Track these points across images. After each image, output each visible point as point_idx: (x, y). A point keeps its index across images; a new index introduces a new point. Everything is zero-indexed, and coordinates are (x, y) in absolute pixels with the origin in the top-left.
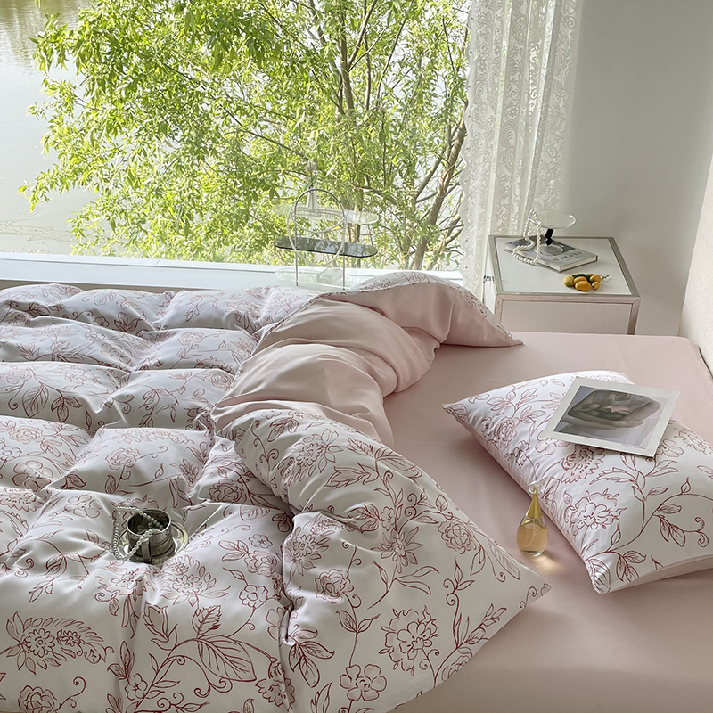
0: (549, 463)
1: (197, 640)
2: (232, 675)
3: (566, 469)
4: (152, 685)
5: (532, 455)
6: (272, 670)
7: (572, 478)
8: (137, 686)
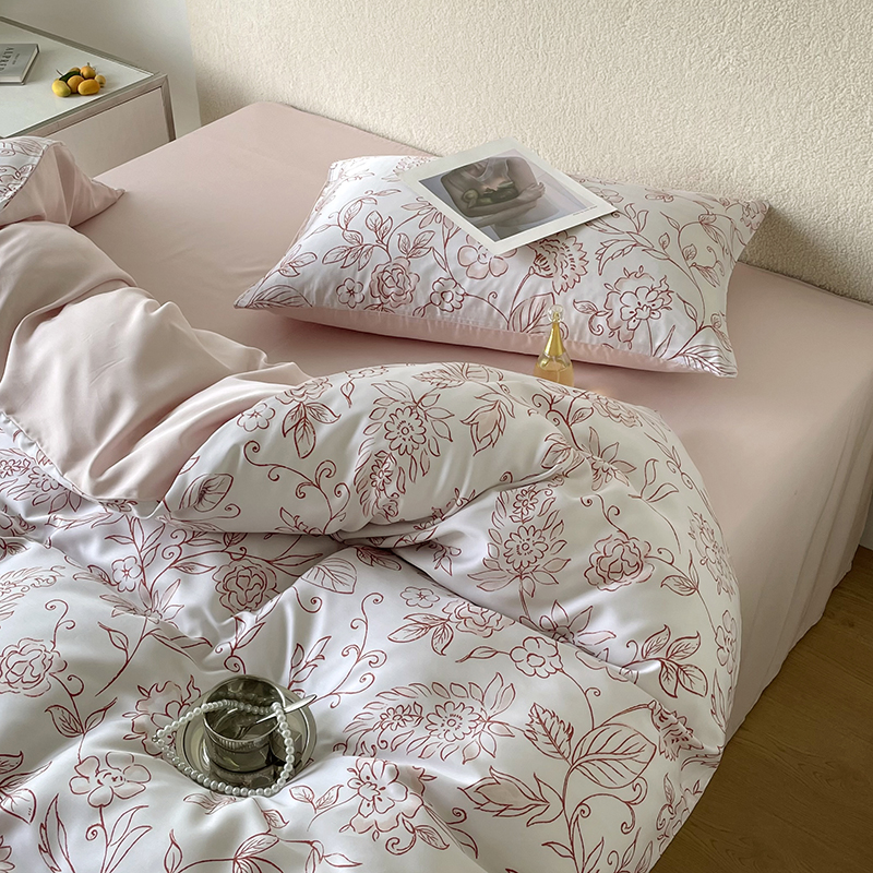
0: (513, 284)
1: (573, 767)
2: (637, 768)
6: (656, 720)
7: (569, 281)
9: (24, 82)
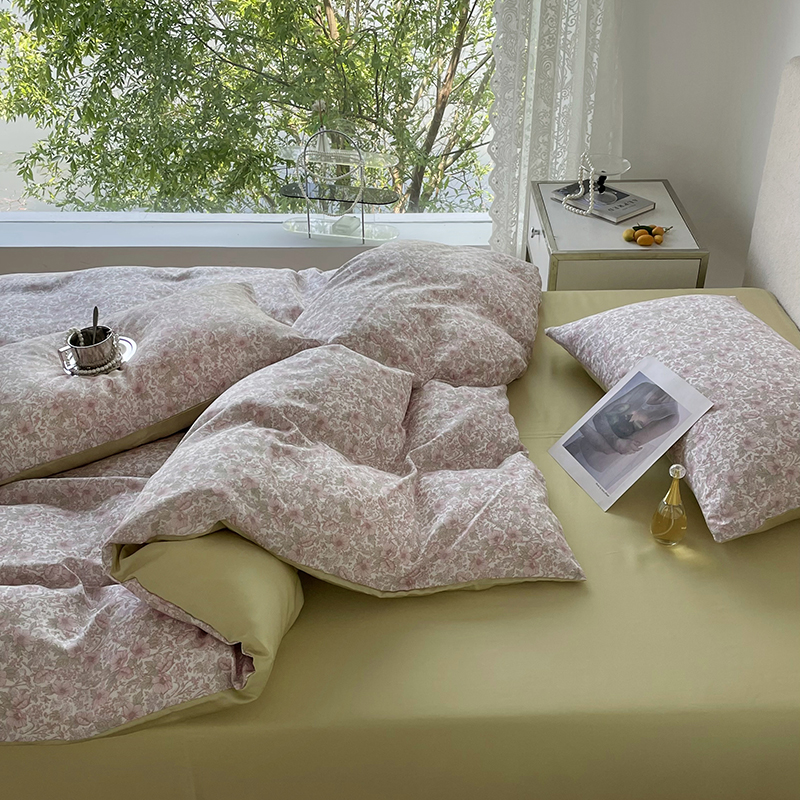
9: (618, 223)
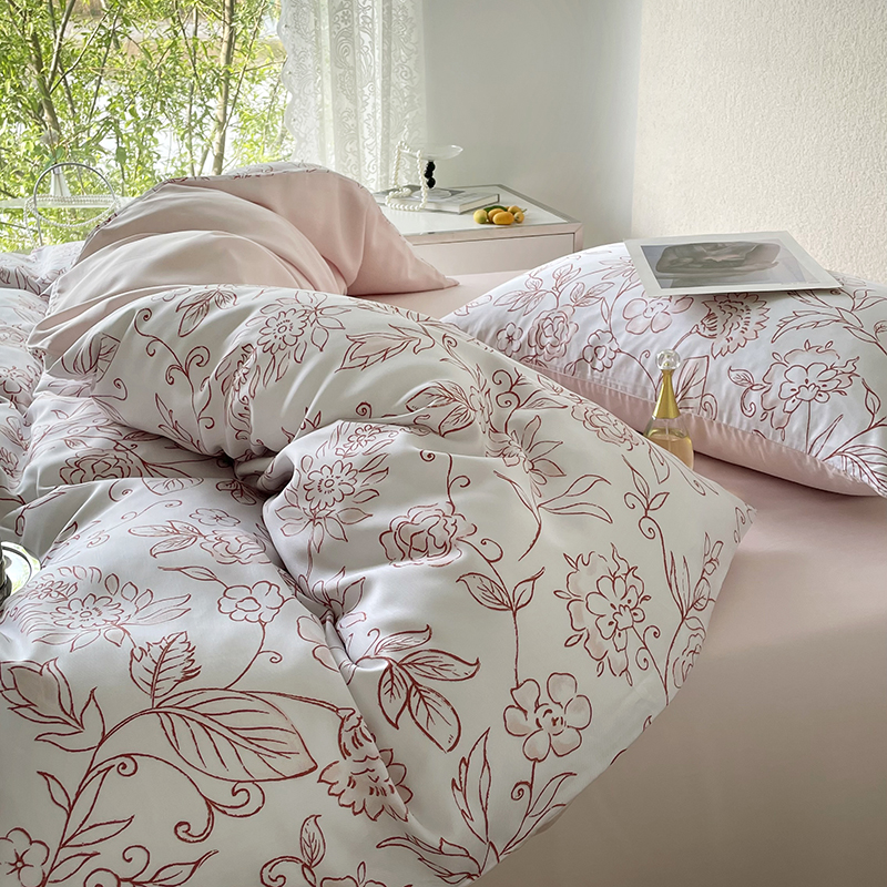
0: (669, 341)
1: (156, 710)
2: (259, 770)
3: (713, 337)
4: (63, 845)
5: (625, 345)
6: (347, 739)
7: (732, 345)
8: (20, 859)
